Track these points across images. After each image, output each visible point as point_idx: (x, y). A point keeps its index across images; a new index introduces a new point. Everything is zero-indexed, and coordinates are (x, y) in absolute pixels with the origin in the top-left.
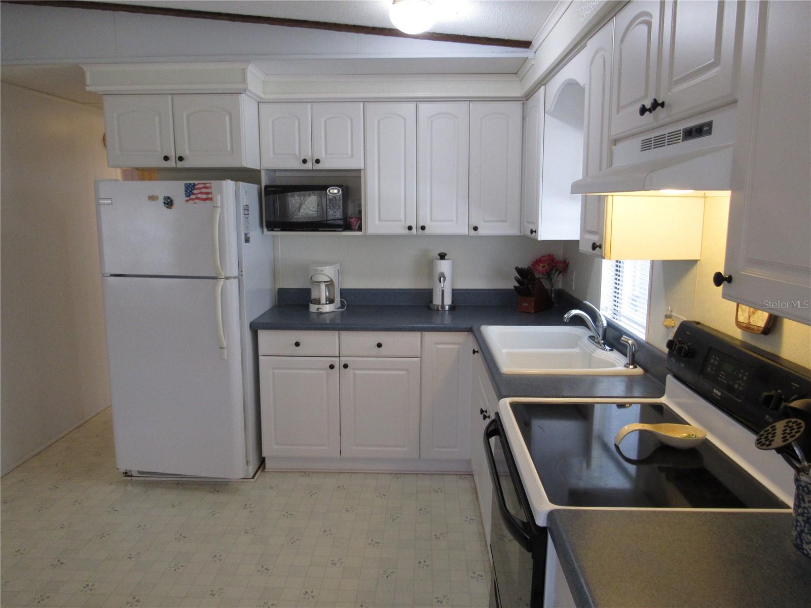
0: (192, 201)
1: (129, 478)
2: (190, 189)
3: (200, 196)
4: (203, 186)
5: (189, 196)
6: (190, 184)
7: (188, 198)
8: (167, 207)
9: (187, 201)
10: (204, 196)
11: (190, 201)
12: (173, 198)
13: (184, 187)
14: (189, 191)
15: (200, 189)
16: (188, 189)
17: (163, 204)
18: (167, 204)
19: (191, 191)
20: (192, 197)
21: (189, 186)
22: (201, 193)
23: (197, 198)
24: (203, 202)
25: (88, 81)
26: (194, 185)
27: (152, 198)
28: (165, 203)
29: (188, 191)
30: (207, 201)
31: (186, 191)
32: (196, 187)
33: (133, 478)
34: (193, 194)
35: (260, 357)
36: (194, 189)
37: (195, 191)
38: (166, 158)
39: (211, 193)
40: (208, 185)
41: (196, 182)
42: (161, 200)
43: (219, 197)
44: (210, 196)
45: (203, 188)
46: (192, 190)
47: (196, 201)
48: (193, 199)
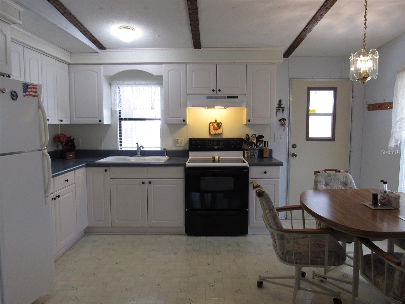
2: (26, 88)
3: (31, 93)
4: (32, 86)
5: (25, 93)
6: (26, 84)
7: (25, 94)
8: (13, 99)
9: (24, 96)
10: (33, 94)
11: (26, 96)
12: (17, 93)
13: (22, 86)
15: (31, 88)
16: (25, 87)
19: (26, 89)
20: (27, 93)
22: (31, 91)
23: (30, 95)
24: (33, 97)
26: (28, 85)
27: (3, 91)
28: (11, 95)
29: (25, 89)
30: (35, 98)
32: (29, 87)
37: (29, 90)
39: (36, 92)
40: (35, 87)
41: (28, 83)
44: (36, 94)
45: (33, 88)
47: (30, 96)
48: (28, 95)
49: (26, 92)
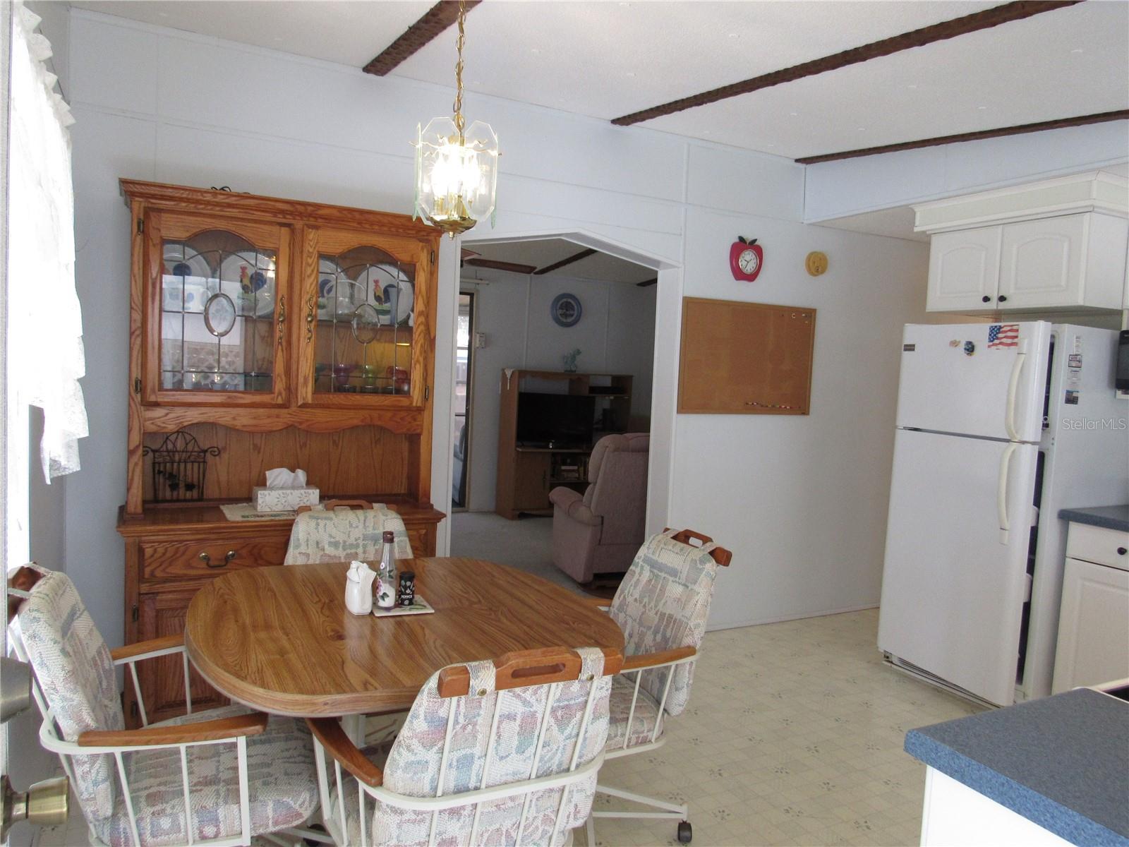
0: (995, 347)
1: (889, 664)
3: (1004, 340)
4: (1009, 328)
5: (992, 341)
6: (996, 327)
7: (991, 343)
8: (968, 354)
9: (989, 346)
10: (1009, 341)
11: (992, 347)
12: (975, 343)
13: (988, 331)
14: (994, 334)
15: (1006, 332)
16: (992, 333)
17: (963, 350)
18: (968, 350)
19: (995, 335)
20: (996, 342)
21: (994, 329)
22: (1005, 337)
23: (1001, 343)
24: (1006, 347)
25: (917, 223)
26: (1000, 327)
27: (954, 344)
28: (965, 349)
29: (992, 335)
30: (1012, 347)
31: (990, 335)
32: (1001, 330)
33: (893, 666)
34: (997, 338)
35: (1067, 560)
36: (999, 333)
37: (1000, 335)
38: (986, 299)
39: (1016, 337)
40: (1015, 328)
41: (1002, 324)
42: (962, 345)
43: (1026, 341)
44: (1015, 340)
45: (1010, 331)
46: (997, 333)
47: (1000, 347)
48: (996, 345)
49: (994, 339)
